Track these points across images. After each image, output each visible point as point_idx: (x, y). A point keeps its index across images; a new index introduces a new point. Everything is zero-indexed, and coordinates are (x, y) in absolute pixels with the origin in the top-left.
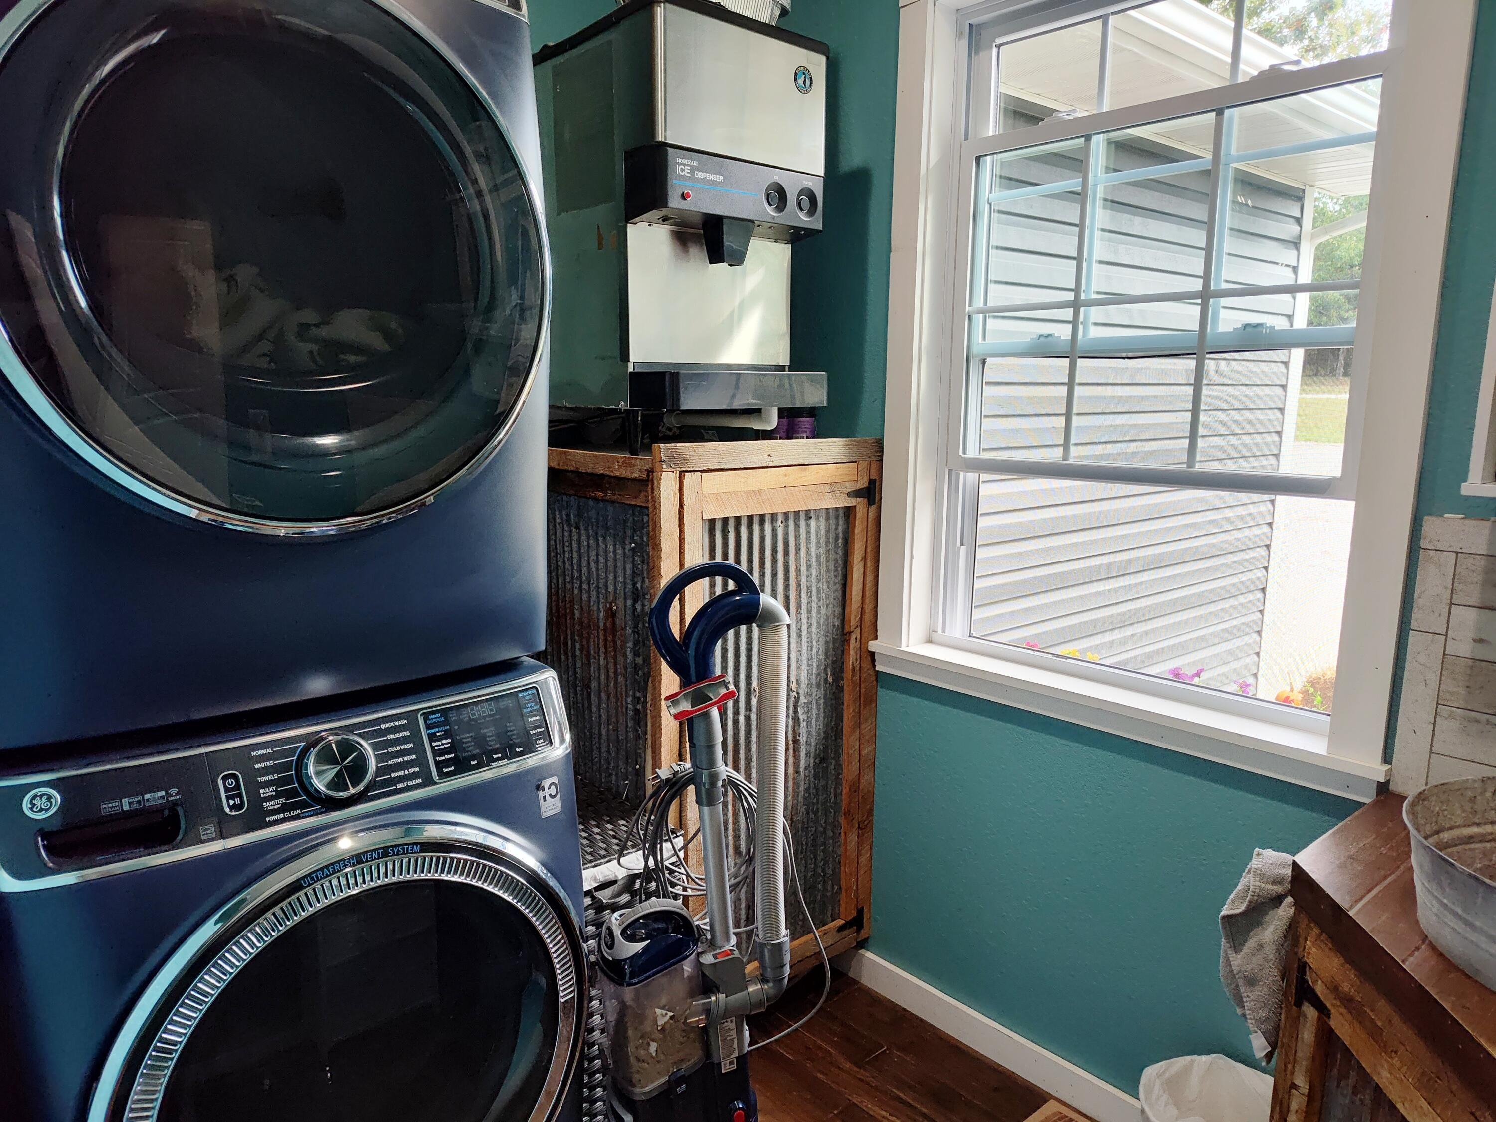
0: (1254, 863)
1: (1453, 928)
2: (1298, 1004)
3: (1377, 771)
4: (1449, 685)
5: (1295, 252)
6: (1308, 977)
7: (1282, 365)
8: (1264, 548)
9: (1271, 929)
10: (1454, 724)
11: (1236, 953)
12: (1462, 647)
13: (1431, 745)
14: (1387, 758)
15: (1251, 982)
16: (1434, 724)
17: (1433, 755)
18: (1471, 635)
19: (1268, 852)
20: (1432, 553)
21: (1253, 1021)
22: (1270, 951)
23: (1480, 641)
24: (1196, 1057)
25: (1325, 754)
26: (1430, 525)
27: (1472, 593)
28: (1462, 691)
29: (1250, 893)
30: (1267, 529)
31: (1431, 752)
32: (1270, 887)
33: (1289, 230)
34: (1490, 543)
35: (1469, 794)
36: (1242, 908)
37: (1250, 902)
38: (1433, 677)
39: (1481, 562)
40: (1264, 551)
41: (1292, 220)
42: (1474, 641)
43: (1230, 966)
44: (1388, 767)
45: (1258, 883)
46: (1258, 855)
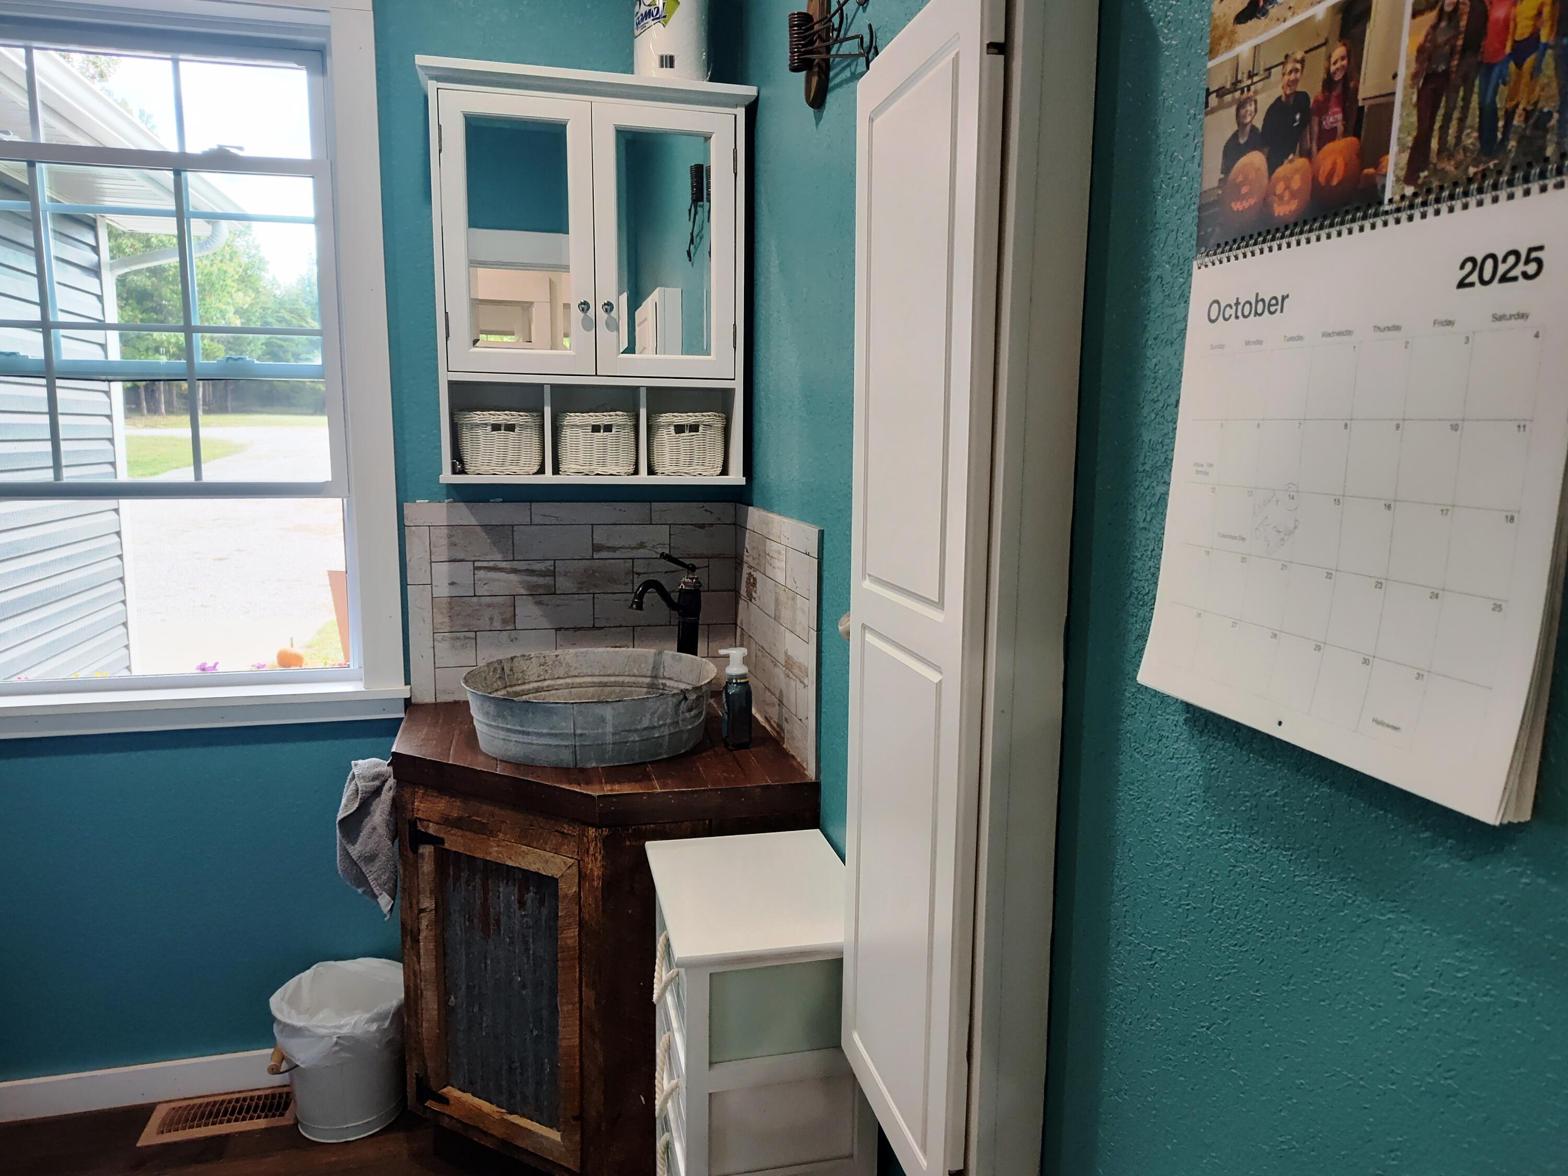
0: (355, 771)
1: (516, 741)
2: (415, 850)
3: (404, 692)
4: (439, 619)
5: (97, 281)
6: (420, 828)
7: (104, 395)
8: (118, 582)
9: (378, 812)
10: (446, 645)
11: (353, 845)
12: (443, 590)
13: (434, 663)
14: (408, 682)
15: (371, 858)
16: (434, 647)
17: (437, 670)
18: (447, 582)
19: (360, 762)
20: (413, 528)
21: (378, 887)
22: (382, 830)
23: (452, 584)
24: (302, 975)
25: (364, 690)
26: (408, 508)
27: (442, 553)
28: (447, 620)
29: (360, 792)
30: (117, 562)
31: (435, 668)
32: (372, 783)
33: (87, 257)
34: (449, 517)
35: (483, 675)
36: (356, 805)
37: (361, 799)
38: (428, 615)
39: (445, 531)
40: (118, 585)
41: (88, 248)
42: (449, 584)
43: (351, 857)
44: (408, 687)
45: (363, 784)
46: (356, 765)
